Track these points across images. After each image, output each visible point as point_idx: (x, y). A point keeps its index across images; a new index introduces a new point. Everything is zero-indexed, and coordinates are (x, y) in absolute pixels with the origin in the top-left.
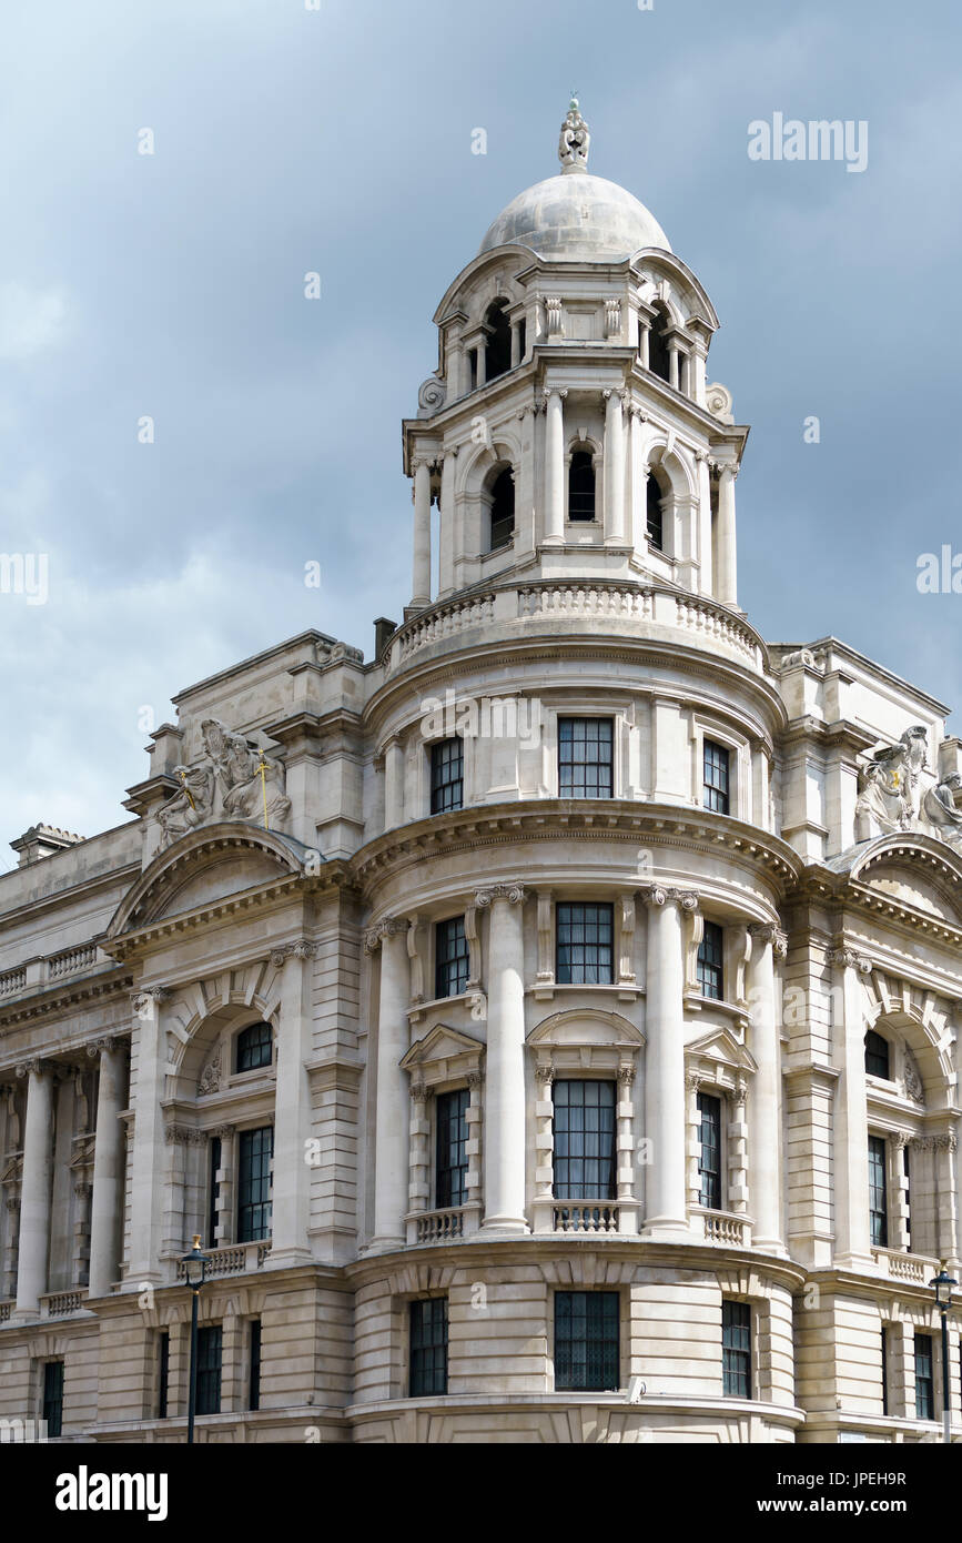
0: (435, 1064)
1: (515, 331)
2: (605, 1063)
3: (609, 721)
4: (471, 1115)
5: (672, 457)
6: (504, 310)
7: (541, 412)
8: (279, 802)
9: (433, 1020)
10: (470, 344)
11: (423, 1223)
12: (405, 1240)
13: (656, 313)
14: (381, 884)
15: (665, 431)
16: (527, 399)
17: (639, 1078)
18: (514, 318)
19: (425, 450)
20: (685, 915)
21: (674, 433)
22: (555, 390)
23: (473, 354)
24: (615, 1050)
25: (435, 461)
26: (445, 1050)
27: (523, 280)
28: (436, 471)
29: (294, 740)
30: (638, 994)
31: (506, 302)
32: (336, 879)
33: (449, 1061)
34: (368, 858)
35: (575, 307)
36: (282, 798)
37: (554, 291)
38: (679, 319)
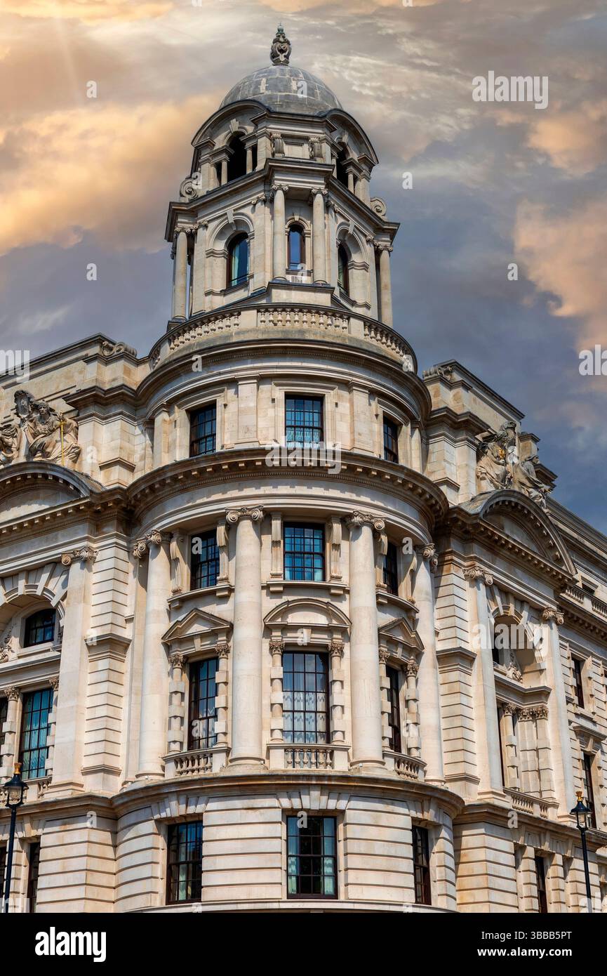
0: (191, 639)
1: (249, 153)
2: (322, 639)
3: (320, 399)
4: (219, 677)
5: (352, 237)
6: (242, 139)
7: (269, 201)
8: (73, 448)
9: (190, 606)
10: (217, 159)
11: (179, 760)
12: (163, 775)
13: (341, 149)
14: (149, 508)
15: (348, 221)
16: (260, 192)
17: (346, 650)
18: (249, 145)
19: (184, 224)
20: (376, 534)
21: (352, 223)
22: (280, 187)
23: (218, 166)
24: (329, 630)
25: (191, 230)
26: (197, 628)
27: (256, 122)
28: (192, 237)
29: (86, 406)
30: (343, 589)
31: (243, 134)
32: (117, 502)
33: (203, 636)
34: (143, 487)
35: (289, 141)
36: (74, 445)
37: (276, 129)
38: (354, 155)
